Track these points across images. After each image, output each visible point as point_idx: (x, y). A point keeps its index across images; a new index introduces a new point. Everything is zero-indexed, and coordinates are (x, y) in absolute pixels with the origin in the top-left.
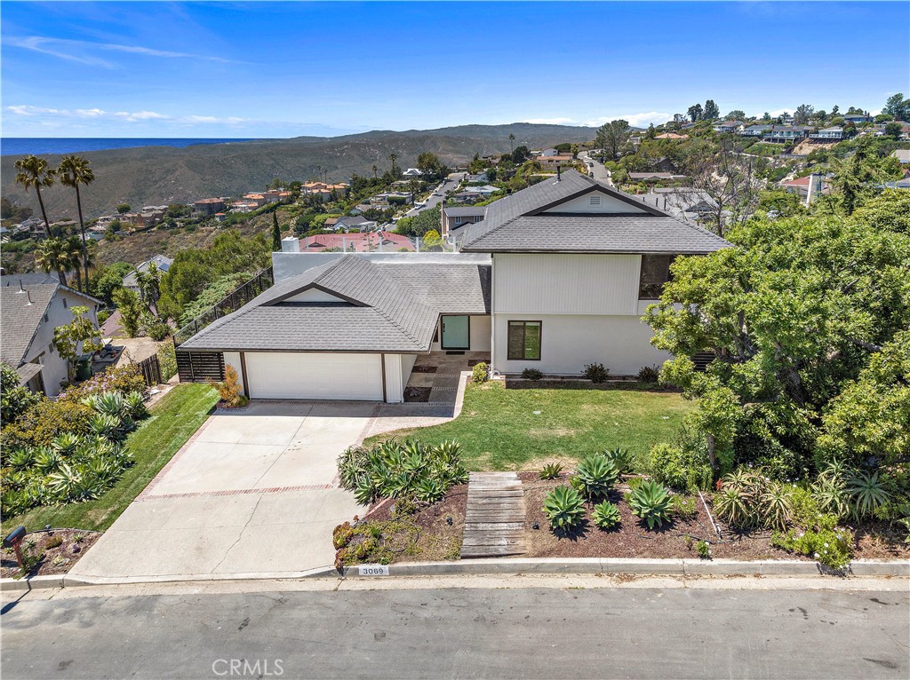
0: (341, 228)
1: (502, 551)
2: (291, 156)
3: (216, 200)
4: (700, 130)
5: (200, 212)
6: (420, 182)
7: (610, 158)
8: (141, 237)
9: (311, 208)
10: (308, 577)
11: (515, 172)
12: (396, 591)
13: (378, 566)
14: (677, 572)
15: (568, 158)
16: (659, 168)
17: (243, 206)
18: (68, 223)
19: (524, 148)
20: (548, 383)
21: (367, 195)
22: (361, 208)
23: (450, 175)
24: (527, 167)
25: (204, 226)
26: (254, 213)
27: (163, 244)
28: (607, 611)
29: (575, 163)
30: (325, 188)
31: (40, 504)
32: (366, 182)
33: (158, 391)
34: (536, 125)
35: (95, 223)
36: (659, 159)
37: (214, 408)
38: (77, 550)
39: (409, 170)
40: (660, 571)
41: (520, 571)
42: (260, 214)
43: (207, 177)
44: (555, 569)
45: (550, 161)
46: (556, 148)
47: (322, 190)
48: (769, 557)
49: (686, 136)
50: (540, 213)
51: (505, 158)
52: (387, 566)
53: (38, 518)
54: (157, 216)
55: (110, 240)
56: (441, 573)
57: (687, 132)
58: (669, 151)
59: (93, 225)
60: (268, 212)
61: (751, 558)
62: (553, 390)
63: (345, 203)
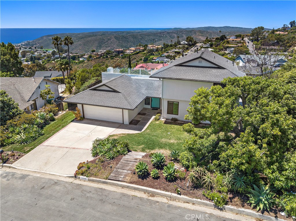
0: (158, 61)
1: (120, 179)
2: (147, 36)
3: (120, 50)
4: (293, 30)
5: (115, 53)
6: (186, 46)
7: (256, 40)
8: (97, 60)
9: (150, 54)
10: (67, 177)
11: (220, 44)
12: (86, 186)
13: (85, 177)
14: (169, 197)
15: (240, 40)
16: (274, 45)
17: (129, 52)
18: (77, 55)
19: (224, 36)
20: (179, 123)
21: (168, 50)
22: (166, 54)
23: (197, 44)
24: (224, 42)
25: (116, 58)
26: (132, 54)
27: (103, 63)
28: (138, 206)
29: (242, 41)
30: (155, 47)
31: (14, 143)
32: (168, 45)
33: (61, 113)
34: (232, 27)
35: (84, 55)
36: (274, 41)
37: (73, 120)
38: (17, 158)
39: (183, 42)
40: (163, 196)
41: (123, 187)
42: (133, 55)
43: (121, 42)
44: (133, 188)
45: (233, 40)
46: (236, 36)
47: (154, 48)
48: (199, 198)
49: (287, 33)
50: (180, 65)
51: (217, 39)
52: (87, 178)
53: (12, 147)
54: (102, 54)
55: (88, 61)
56: (101, 183)
57: (287, 31)
58: (278, 39)
59: (84, 56)
60: (136, 54)
61: (193, 197)
62: (178, 126)
63: (161, 52)
